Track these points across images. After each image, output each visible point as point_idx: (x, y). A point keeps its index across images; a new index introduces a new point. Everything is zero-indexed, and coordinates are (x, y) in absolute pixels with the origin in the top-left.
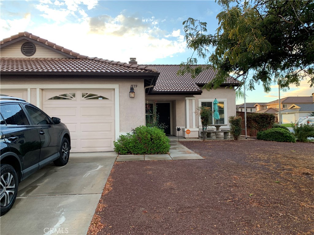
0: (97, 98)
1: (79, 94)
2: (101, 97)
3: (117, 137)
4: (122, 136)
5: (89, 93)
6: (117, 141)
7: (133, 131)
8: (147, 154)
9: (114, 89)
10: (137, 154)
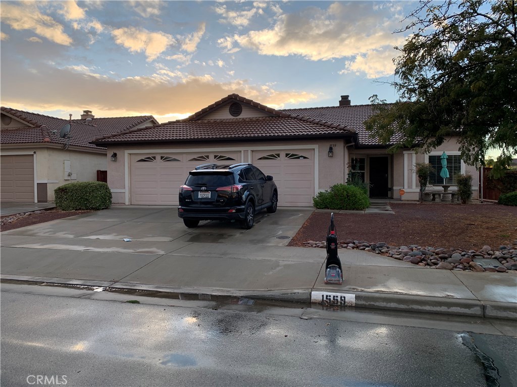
0: (299, 158)
1: (283, 155)
2: (302, 156)
3: (317, 194)
4: (321, 192)
5: (292, 153)
6: (316, 197)
7: (331, 189)
8: (342, 209)
9: (314, 149)
10: (333, 209)
